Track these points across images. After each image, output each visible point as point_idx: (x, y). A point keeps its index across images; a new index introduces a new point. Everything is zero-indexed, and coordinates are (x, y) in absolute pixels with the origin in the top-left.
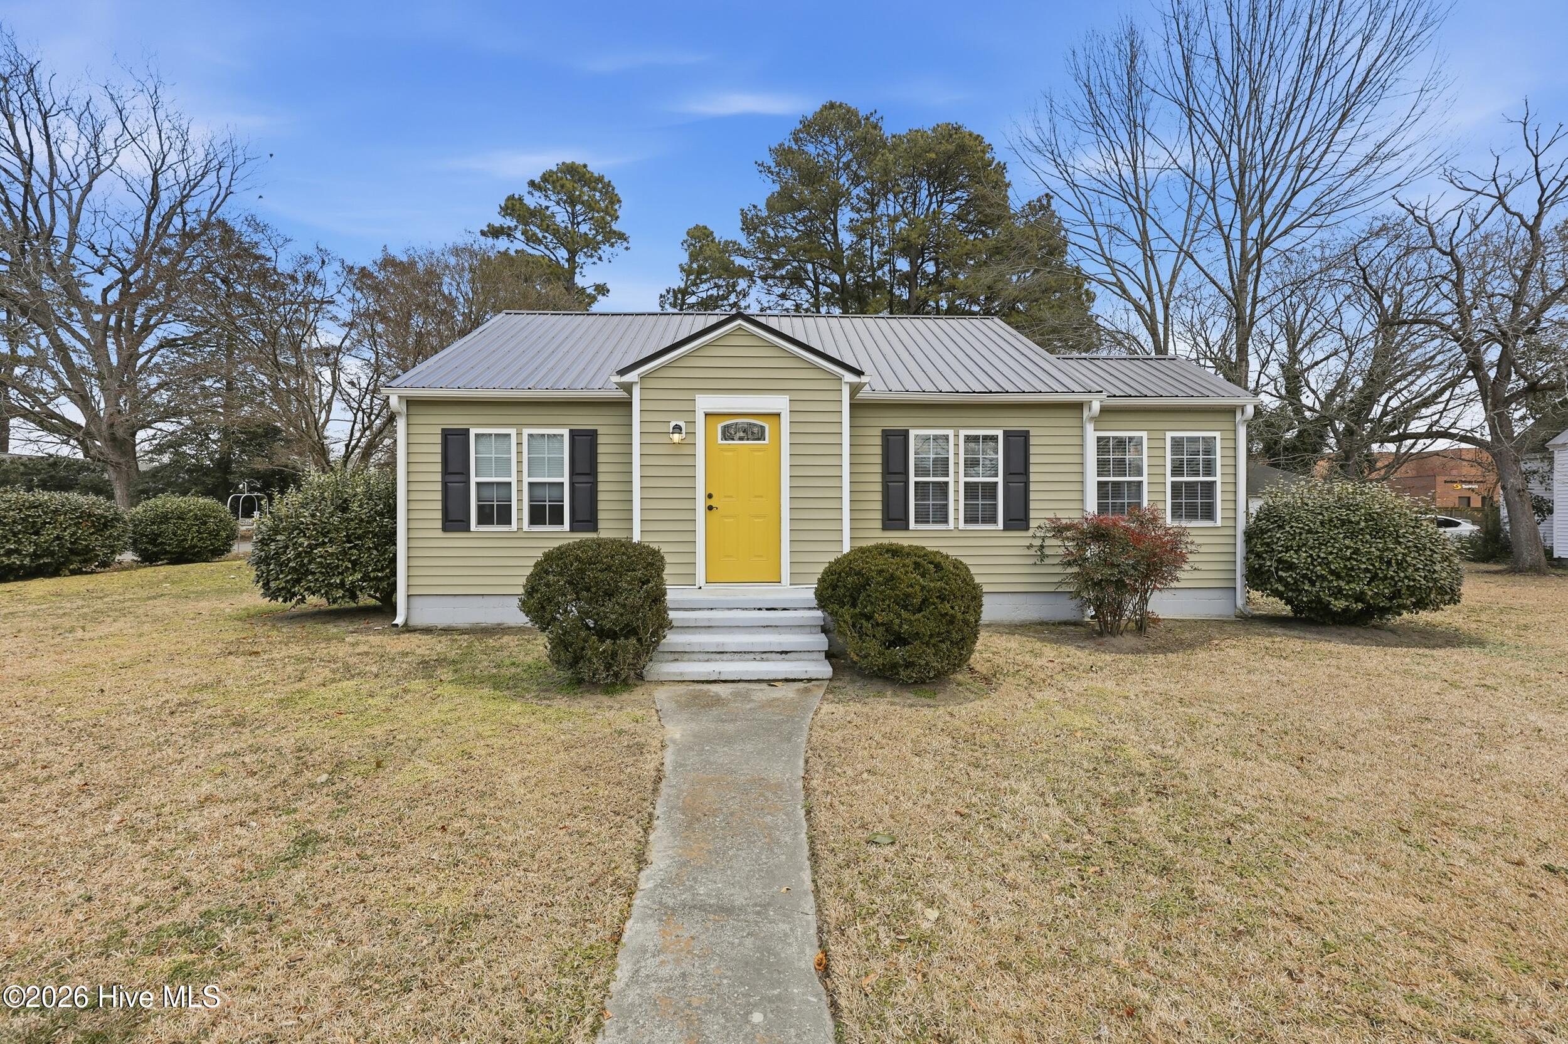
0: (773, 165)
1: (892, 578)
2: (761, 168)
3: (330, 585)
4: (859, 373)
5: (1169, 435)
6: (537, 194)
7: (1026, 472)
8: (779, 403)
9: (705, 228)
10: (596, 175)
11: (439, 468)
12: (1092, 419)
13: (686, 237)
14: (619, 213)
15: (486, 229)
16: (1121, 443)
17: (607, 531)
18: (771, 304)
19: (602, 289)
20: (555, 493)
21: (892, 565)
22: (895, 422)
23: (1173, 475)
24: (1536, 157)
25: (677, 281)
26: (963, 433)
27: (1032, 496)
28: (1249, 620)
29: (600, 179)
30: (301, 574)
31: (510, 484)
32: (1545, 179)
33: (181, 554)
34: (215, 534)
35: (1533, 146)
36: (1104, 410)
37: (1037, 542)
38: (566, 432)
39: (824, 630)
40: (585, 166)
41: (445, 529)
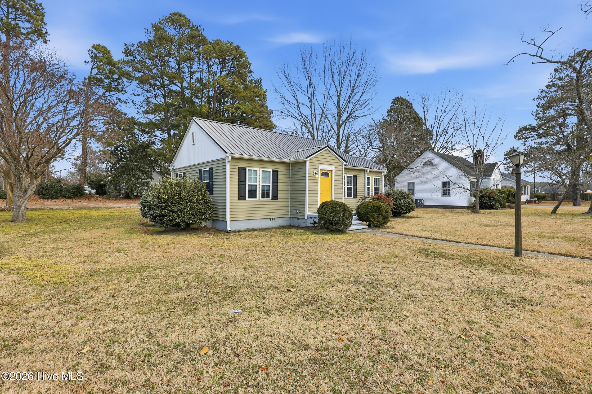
5: (374, 177)
7: (357, 185)
8: (332, 168)
11: (237, 180)
12: (367, 173)
17: (280, 199)
20: (268, 188)
23: (374, 186)
26: (347, 175)
27: (357, 190)
31: (257, 185)
37: (360, 201)
38: (271, 170)
41: (239, 199)
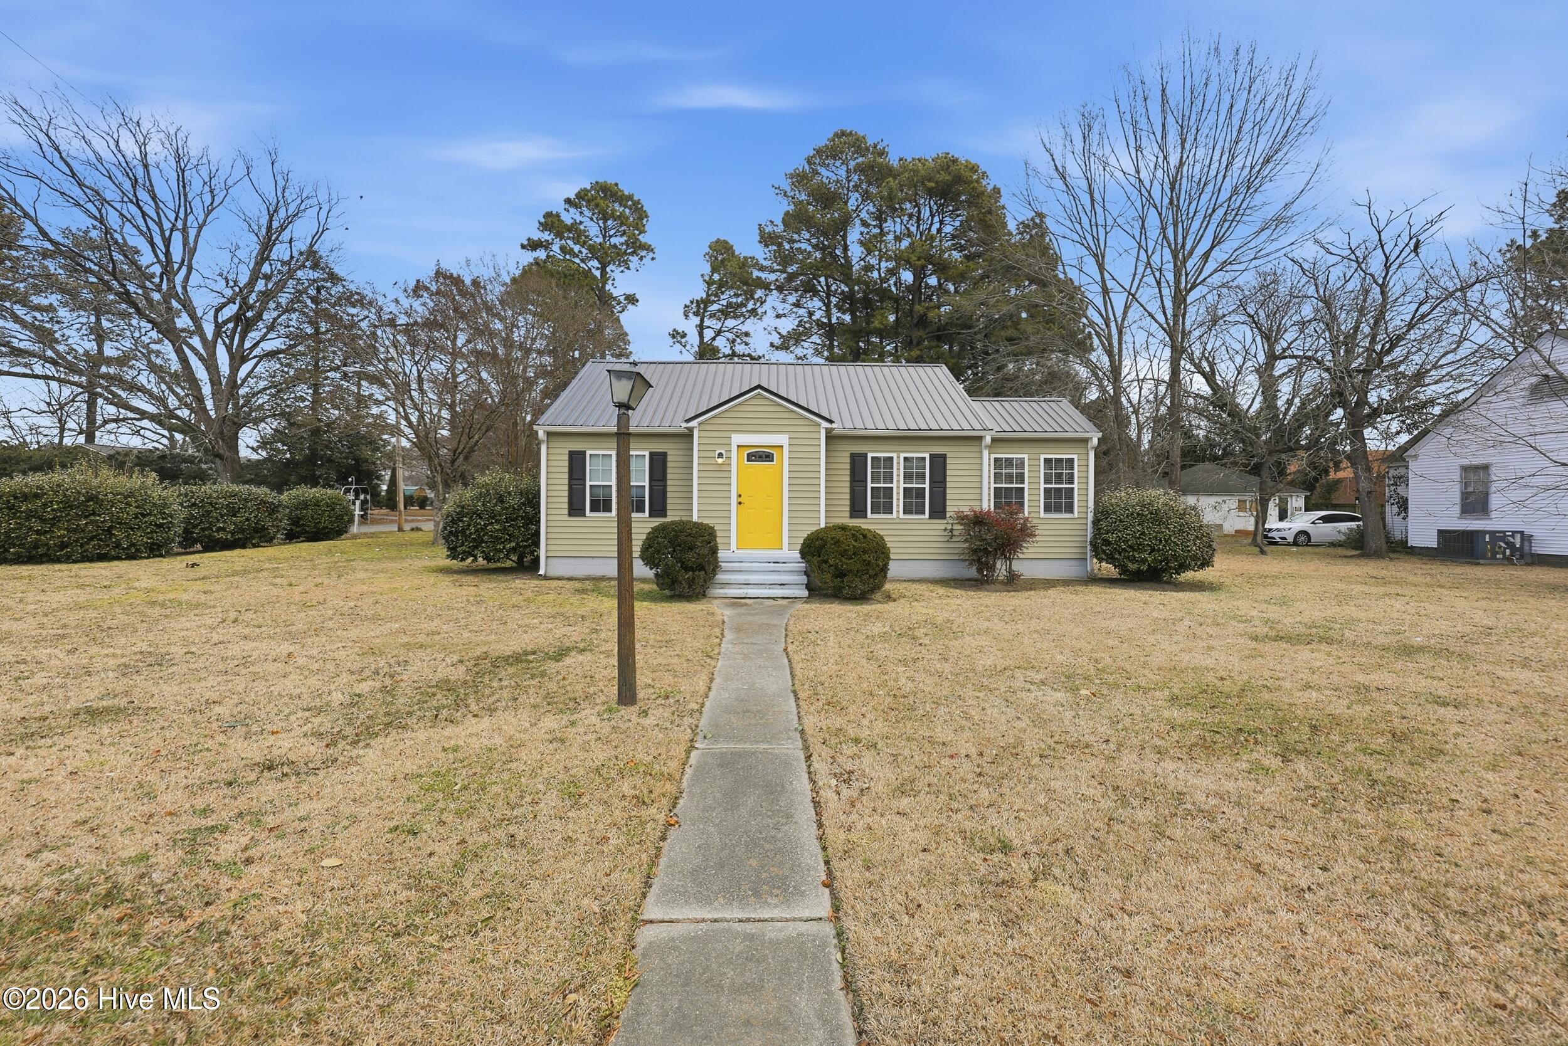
0: (788, 189)
1: (838, 541)
2: (777, 191)
3: (496, 550)
4: (831, 422)
5: (1043, 457)
6: (572, 210)
7: (944, 481)
8: (782, 439)
9: (726, 242)
10: (626, 193)
11: (566, 476)
12: (986, 447)
13: (707, 250)
14: (646, 228)
15: (526, 243)
16: (1009, 461)
17: (673, 515)
18: (786, 311)
19: (632, 299)
20: (640, 491)
21: (839, 534)
22: (858, 448)
23: (1045, 483)
24: (1379, 233)
25: (700, 293)
26: (902, 455)
27: (948, 497)
28: (1094, 580)
29: (630, 197)
30: (478, 542)
31: (611, 486)
32: (1387, 249)
33: (317, 533)
34: (340, 518)
35: (1376, 224)
36: (994, 440)
37: (949, 527)
38: (647, 454)
39: (806, 573)
40: (616, 185)
41: (570, 515)
